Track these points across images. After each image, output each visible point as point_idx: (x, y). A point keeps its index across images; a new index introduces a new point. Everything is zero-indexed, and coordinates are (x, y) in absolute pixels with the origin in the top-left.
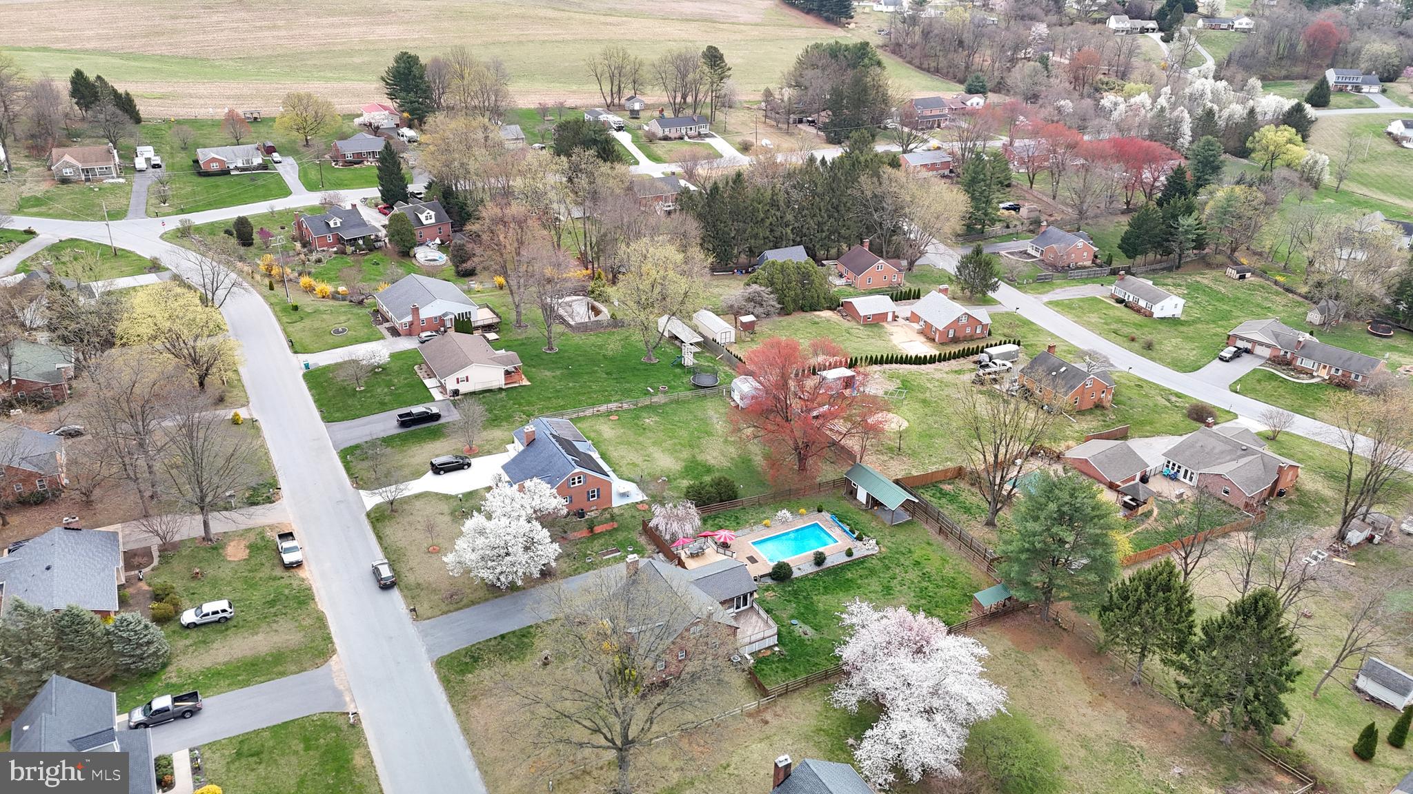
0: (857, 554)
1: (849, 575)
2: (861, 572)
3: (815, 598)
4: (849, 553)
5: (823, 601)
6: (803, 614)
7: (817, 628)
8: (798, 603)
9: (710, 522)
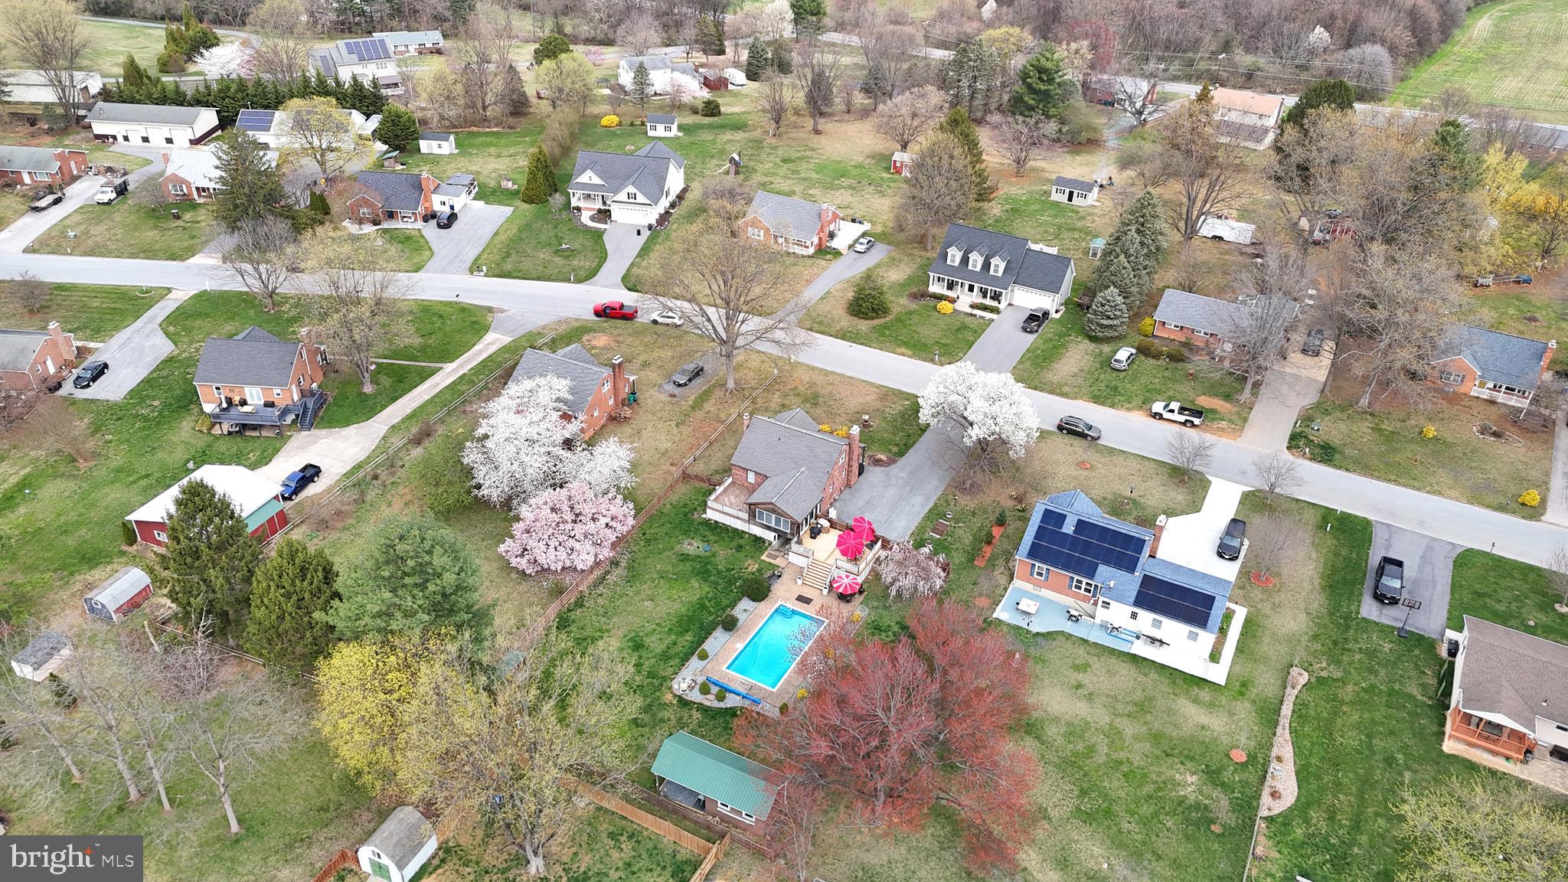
0: (694, 663)
1: (689, 637)
2: (678, 648)
3: (707, 589)
4: (703, 657)
5: (697, 590)
6: (706, 564)
7: (685, 558)
8: (719, 572)
9: (896, 629)
